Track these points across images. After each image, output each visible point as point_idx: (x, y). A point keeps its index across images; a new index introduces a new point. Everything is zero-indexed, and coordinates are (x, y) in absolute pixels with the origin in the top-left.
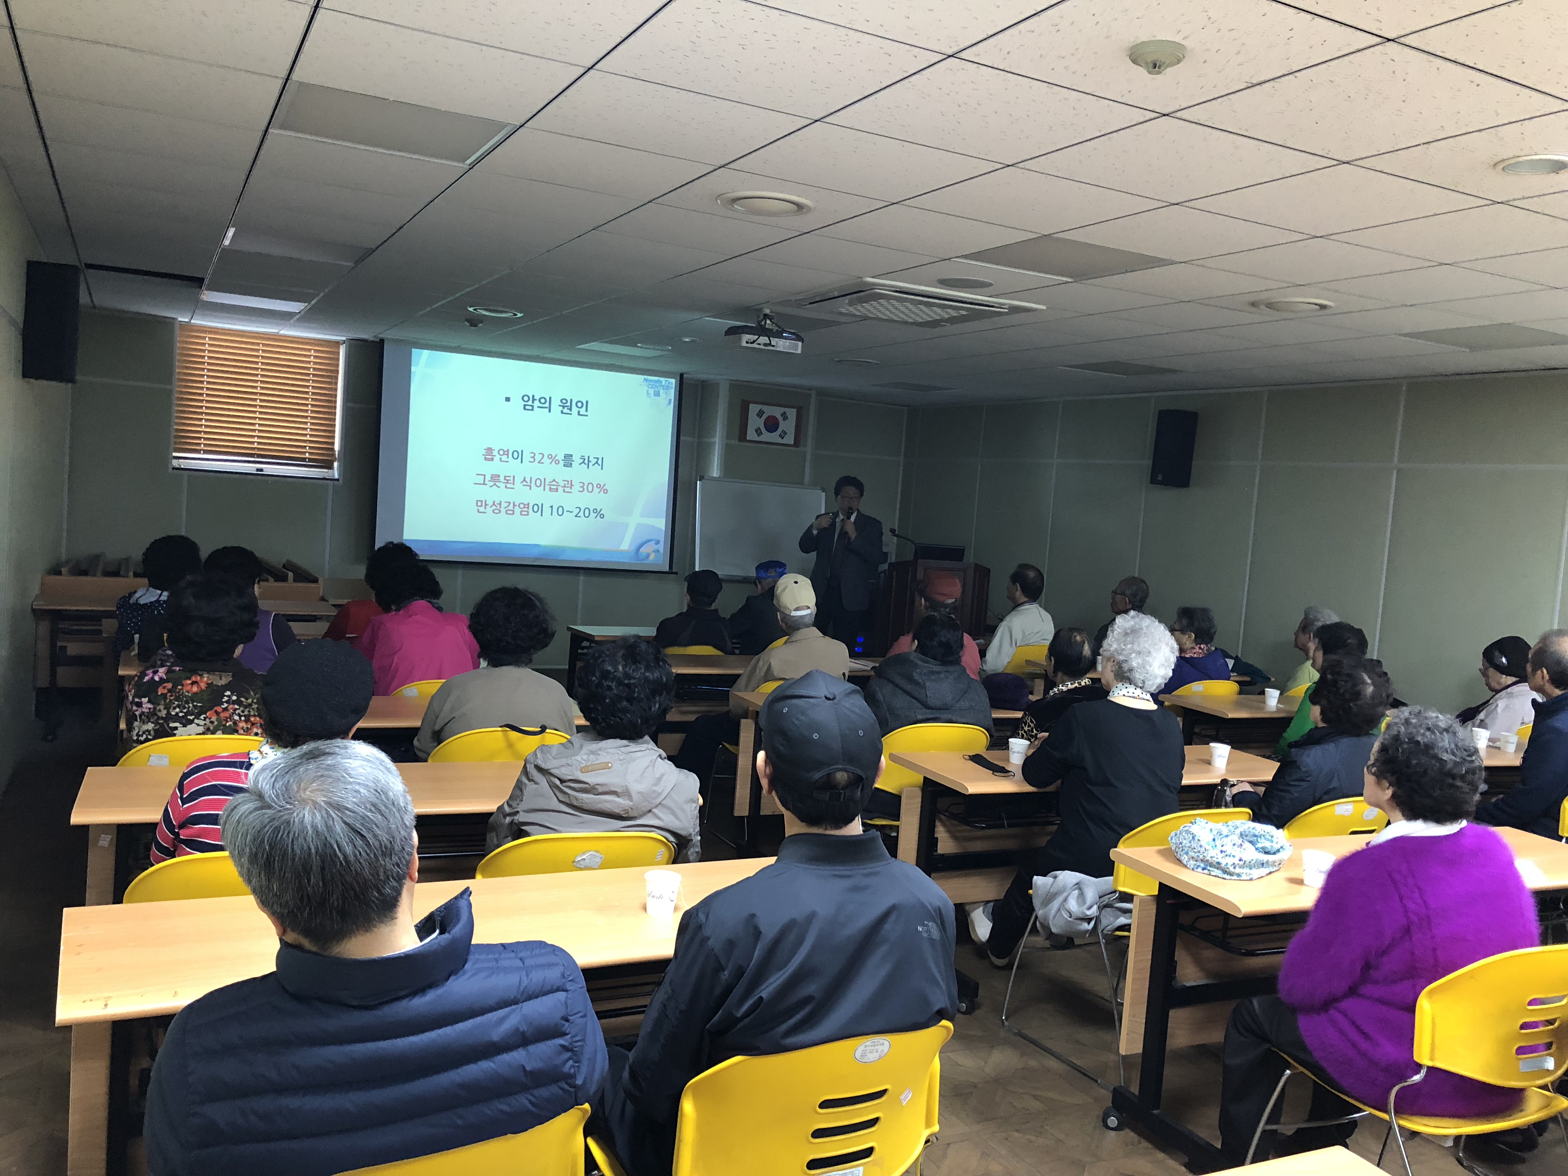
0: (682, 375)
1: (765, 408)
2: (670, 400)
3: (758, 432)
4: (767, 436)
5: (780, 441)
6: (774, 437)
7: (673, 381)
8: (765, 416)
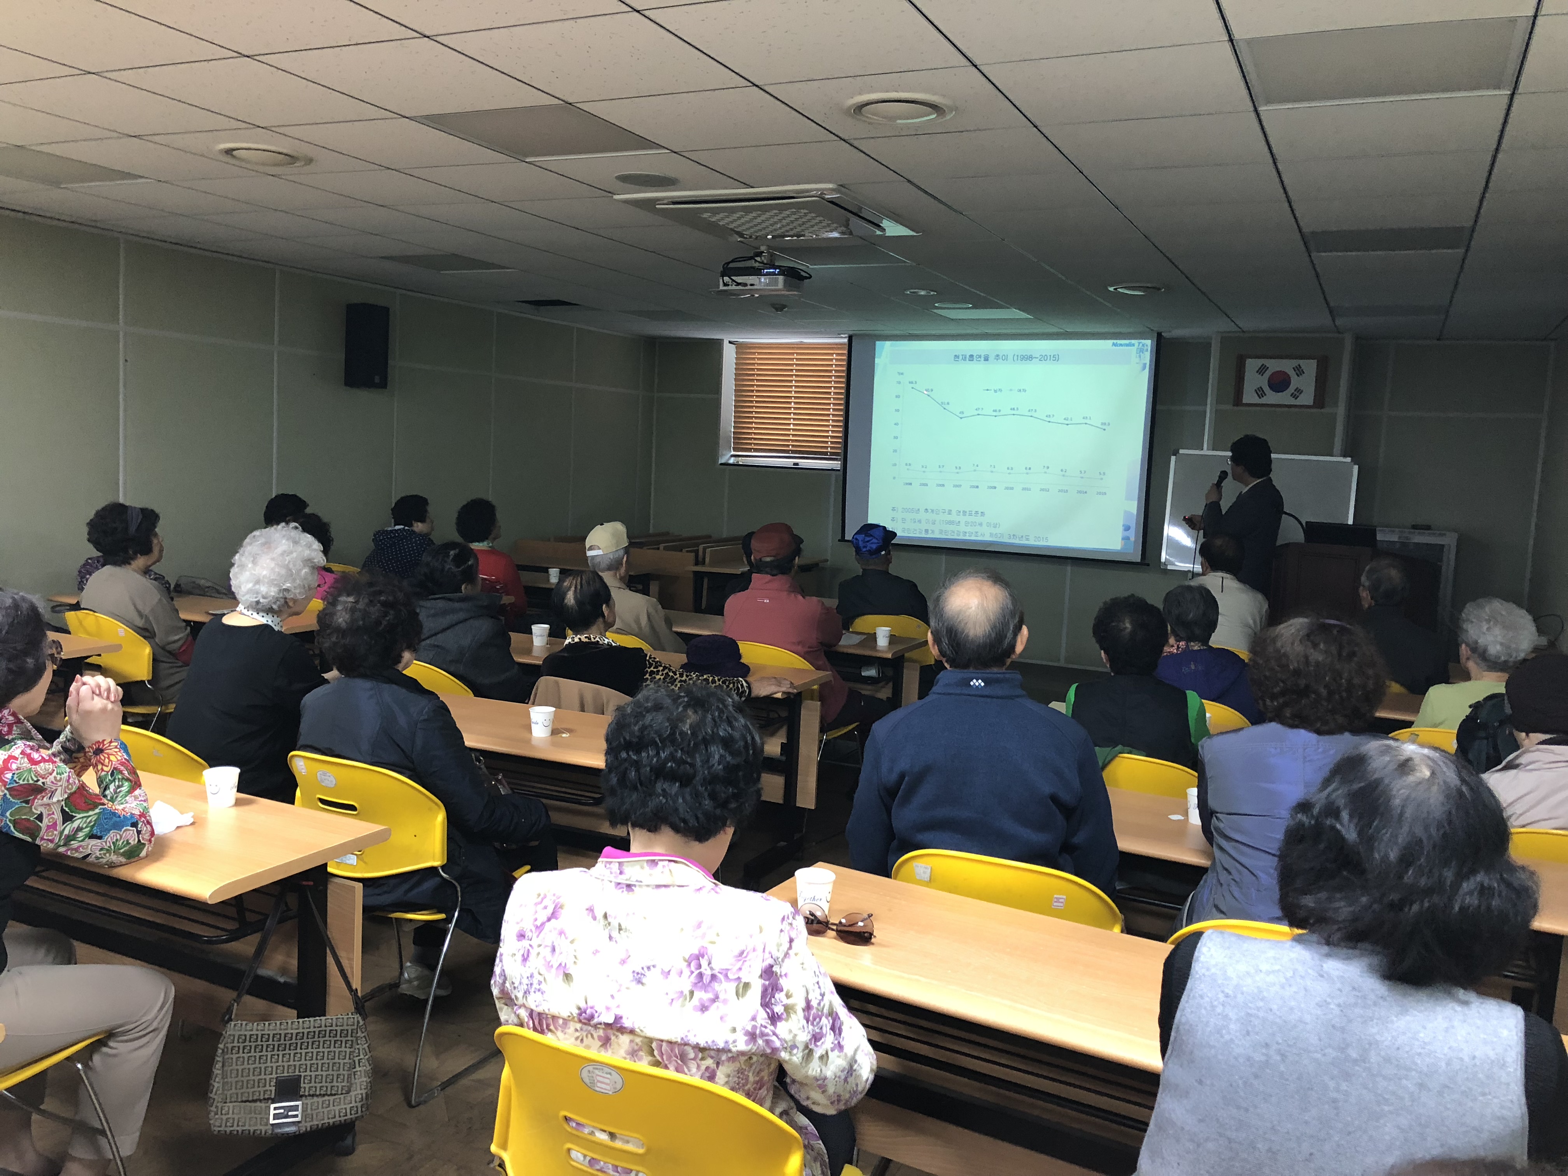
0: (1159, 335)
1: (1268, 362)
2: (1145, 364)
3: (1260, 392)
4: (1272, 398)
5: (1293, 402)
6: (1283, 398)
7: (1148, 342)
8: (1268, 374)
